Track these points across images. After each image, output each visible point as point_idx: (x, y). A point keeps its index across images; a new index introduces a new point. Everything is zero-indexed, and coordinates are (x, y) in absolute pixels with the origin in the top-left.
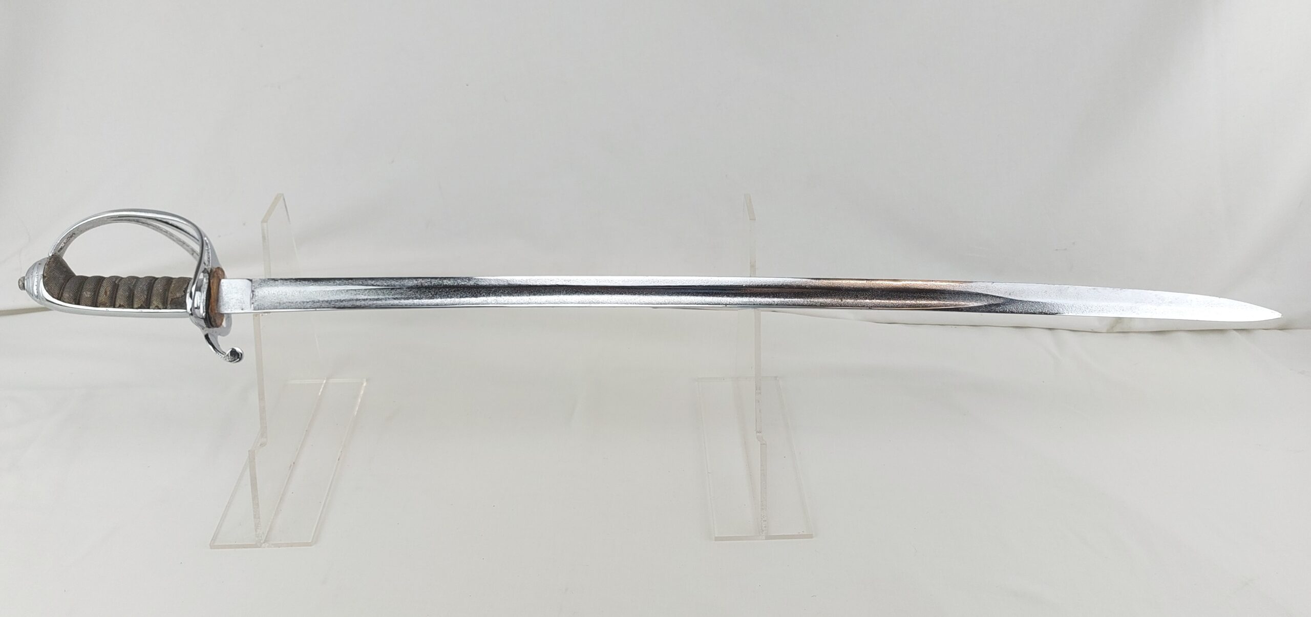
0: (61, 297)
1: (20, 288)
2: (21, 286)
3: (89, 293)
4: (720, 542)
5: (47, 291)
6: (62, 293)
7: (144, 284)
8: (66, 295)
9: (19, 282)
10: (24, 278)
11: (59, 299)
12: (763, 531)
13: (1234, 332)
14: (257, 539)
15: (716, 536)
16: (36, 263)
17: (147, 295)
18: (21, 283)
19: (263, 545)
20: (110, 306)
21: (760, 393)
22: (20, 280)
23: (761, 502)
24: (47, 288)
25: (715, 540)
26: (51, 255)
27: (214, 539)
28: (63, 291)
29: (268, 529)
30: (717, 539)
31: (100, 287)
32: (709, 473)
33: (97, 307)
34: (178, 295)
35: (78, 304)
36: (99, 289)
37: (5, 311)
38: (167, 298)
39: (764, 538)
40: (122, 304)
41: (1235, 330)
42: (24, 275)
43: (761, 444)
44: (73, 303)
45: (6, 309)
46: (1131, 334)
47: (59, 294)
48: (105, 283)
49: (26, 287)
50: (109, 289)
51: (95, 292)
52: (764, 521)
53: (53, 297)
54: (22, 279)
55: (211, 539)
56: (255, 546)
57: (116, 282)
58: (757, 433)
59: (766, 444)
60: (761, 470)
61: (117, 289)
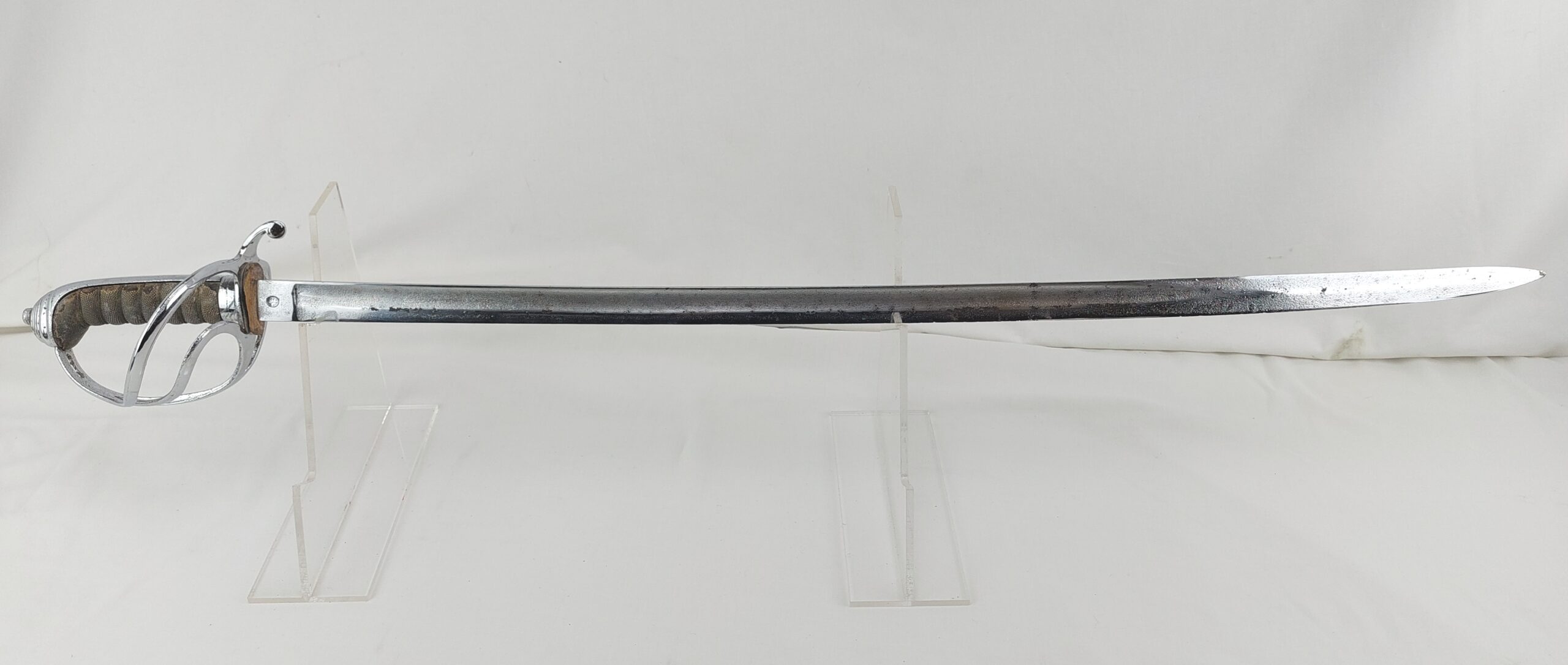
4: (857, 608)
12: (909, 595)
13: (1489, 359)
14: (303, 592)
15: (852, 601)
19: (311, 599)
21: (907, 429)
23: (907, 560)
25: (851, 606)
27: (253, 591)
29: (316, 581)
30: (853, 604)
32: (843, 524)
37: (7, 328)
39: (910, 604)
41: (1489, 357)
43: (907, 490)
45: (8, 326)
46: (1361, 362)
52: (910, 583)
55: (249, 591)
56: (301, 600)
58: (902, 476)
59: (913, 490)
60: (907, 522)
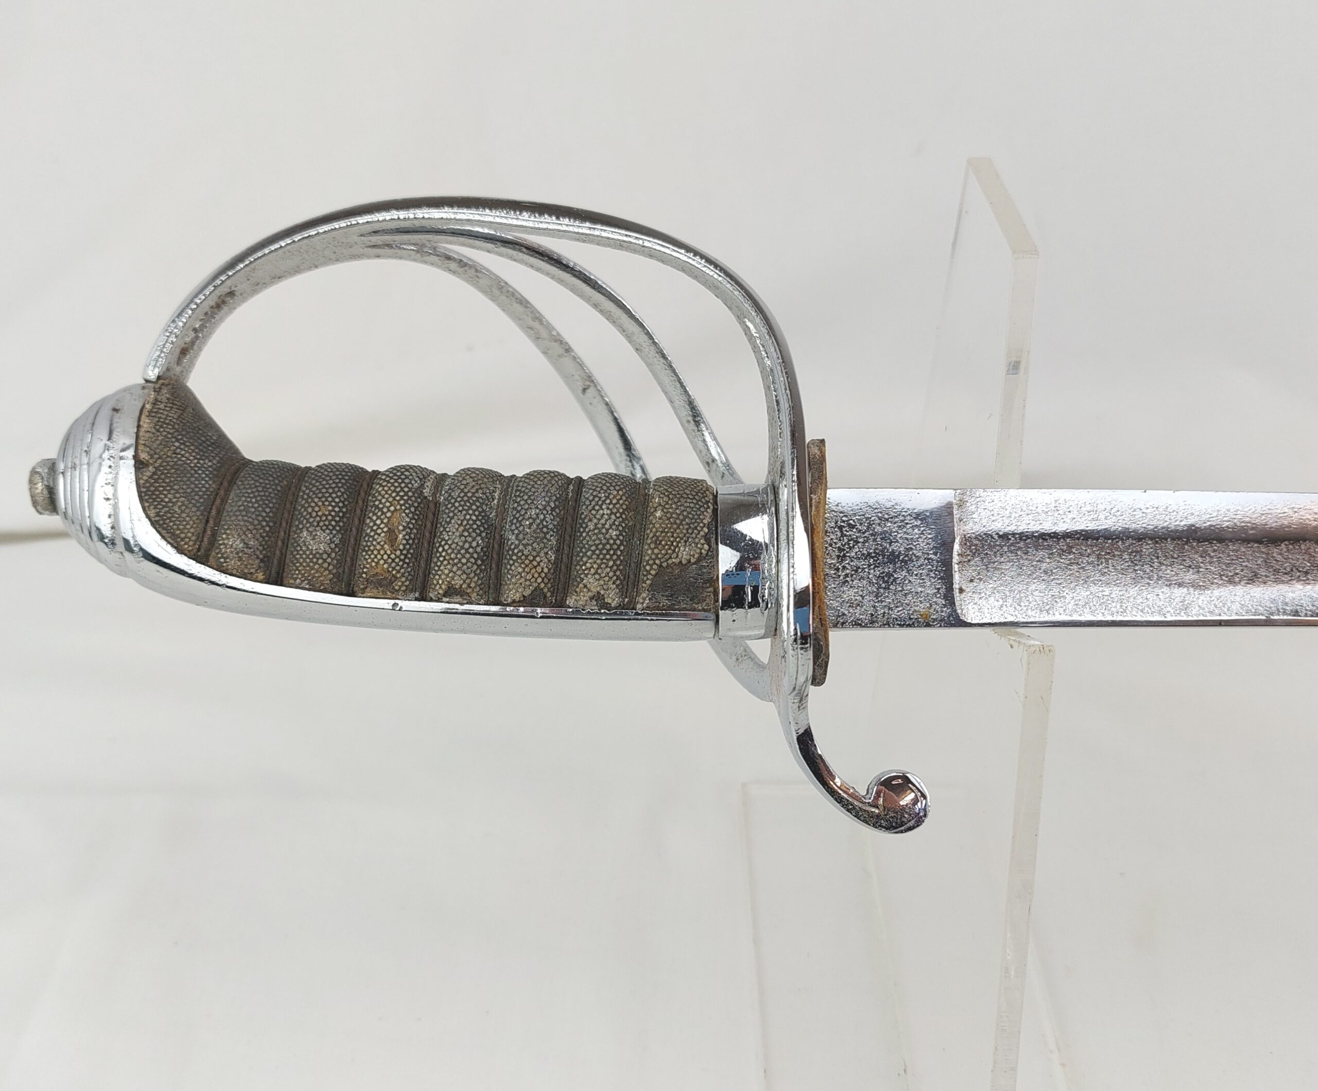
0: (208, 550)
1: (35, 503)
2: (40, 499)
3: (323, 536)
5: (153, 524)
6: (214, 535)
7: (541, 503)
8: (231, 542)
9: (31, 482)
10: (52, 466)
11: (202, 560)
16: (95, 411)
17: (558, 551)
18: (40, 486)
20: (406, 594)
22: (34, 472)
24: (152, 513)
26: (153, 374)
28: (217, 523)
31: (364, 511)
33: (352, 594)
34: (685, 553)
35: (278, 581)
36: (362, 522)
38: (639, 564)
40: (457, 582)
42: (52, 454)
44: (261, 576)
47: (200, 537)
48: (383, 496)
49: (62, 503)
50: (402, 520)
51: (345, 531)
53: (180, 551)
54: (44, 471)
57: (426, 492)
61: (435, 525)
